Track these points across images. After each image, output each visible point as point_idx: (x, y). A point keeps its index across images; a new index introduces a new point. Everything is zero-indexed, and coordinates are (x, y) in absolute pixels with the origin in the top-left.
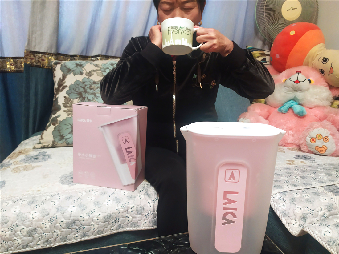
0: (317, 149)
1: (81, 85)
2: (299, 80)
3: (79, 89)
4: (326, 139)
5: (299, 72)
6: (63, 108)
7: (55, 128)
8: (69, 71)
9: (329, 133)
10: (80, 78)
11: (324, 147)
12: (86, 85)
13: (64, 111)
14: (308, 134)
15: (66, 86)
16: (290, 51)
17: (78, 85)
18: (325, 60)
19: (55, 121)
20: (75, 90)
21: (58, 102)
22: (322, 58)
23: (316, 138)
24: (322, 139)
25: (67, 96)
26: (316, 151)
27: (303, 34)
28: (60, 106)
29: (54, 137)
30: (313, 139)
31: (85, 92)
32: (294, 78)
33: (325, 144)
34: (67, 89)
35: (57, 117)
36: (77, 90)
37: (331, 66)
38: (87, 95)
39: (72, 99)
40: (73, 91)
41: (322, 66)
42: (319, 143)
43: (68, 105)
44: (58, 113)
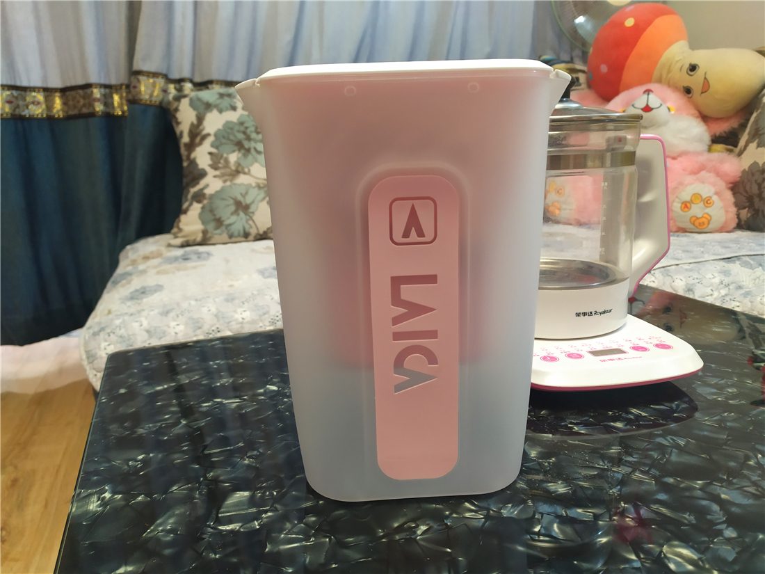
0: (694, 221)
1: (237, 128)
2: (651, 105)
3: (235, 136)
4: (709, 202)
5: (648, 91)
6: (211, 172)
7: (203, 208)
8: (209, 106)
9: (713, 190)
10: (232, 116)
11: (706, 216)
12: (247, 128)
13: (215, 177)
14: (677, 197)
15: (208, 135)
16: (627, 57)
17: (232, 129)
18: (693, 68)
19: (199, 197)
20: (229, 139)
21: (196, 165)
22: (687, 66)
23: (691, 202)
24: (702, 203)
25: (213, 150)
26: (692, 226)
27: (649, 23)
28: (203, 170)
29: (203, 223)
30: (686, 205)
31: (249, 138)
32: (641, 103)
33: (708, 210)
34: (211, 139)
35: (202, 189)
36: (232, 137)
37: (705, 78)
38: (253, 144)
39: (225, 155)
40: (224, 141)
41: (687, 81)
42: (697, 210)
43: (220, 165)
44: (203, 183)
